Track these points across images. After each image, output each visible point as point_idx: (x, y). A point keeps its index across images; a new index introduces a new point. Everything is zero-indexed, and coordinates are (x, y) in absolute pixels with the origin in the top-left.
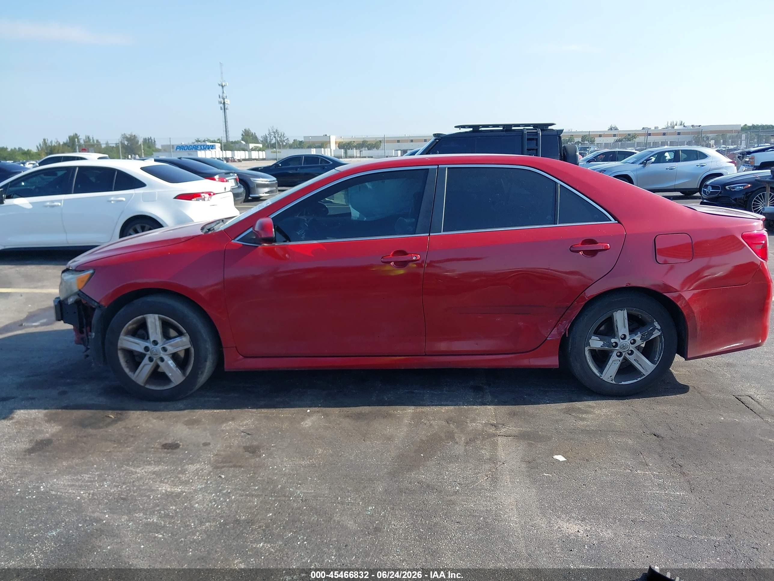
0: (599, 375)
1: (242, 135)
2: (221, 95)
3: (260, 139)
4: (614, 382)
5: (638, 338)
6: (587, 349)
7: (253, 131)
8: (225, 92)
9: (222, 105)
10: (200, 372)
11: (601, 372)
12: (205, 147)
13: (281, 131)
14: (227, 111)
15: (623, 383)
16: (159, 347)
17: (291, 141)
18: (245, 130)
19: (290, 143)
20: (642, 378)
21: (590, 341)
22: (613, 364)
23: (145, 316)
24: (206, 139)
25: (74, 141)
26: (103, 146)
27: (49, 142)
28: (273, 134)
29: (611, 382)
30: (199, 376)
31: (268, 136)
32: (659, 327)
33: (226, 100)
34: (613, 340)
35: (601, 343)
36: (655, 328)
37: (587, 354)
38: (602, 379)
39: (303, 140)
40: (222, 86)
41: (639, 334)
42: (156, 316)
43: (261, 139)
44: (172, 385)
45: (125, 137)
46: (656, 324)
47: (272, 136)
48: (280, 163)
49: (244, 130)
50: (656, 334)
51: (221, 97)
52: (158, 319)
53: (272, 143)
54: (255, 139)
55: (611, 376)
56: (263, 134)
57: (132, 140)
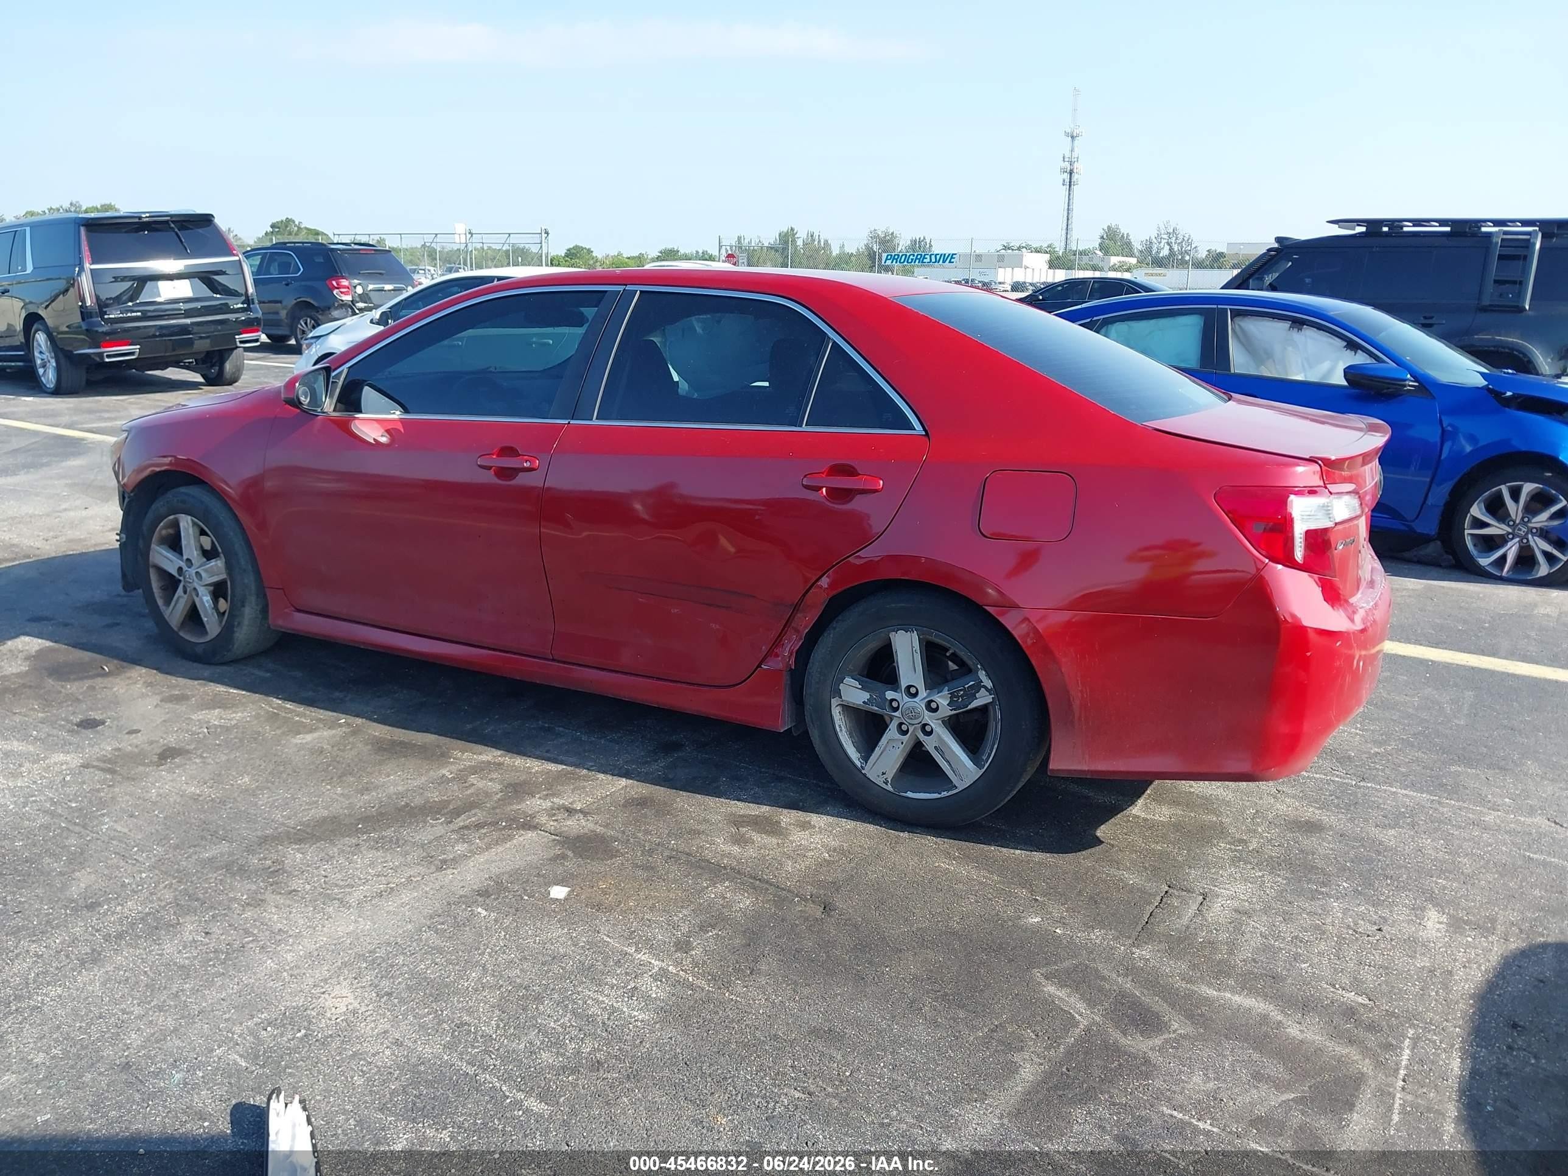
0: (858, 764)
1: (1102, 237)
2: (1068, 155)
3: (1137, 246)
4: (889, 788)
5: (942, 700)
6: (835, 702)
7: (1124, 230)
8: (1076, 149)
9: (1066, 176)
10: (236, 623)
11: (866, 758)
12: (938, 257)
13: (1184, 230)
14: (1075, 188)
15: (910, 794)
16: (192, 571)
17: (1202, 254)
18: (1109, 227)
19: (1199, 256)
20: (951, 793)
21: (842, 687)
22: (890, 747)
23: (177, 516)
24: (1024, 245)
25: (786, 242)
26: (836, 252)
27: (746, 241)
28: (1165, 236)
29: (884, 786)
30: (235, 629)
31: (1154, 240)
32: (988, 684)
33: (1076, 165)
34: (890, 695)
35: (866, 696)
36: (979, 686)
37: (837, 714)
38: (865, 775)
39: (1224, 250)
40: (1072, 137)
41: (945, 692)
42: (189, 518)
43: (1140, 248)
44: (208, 638)
45: (874, 236)
46: (982, 675)
47: (1163, 241)
48: (1041, 294)
49: (1106, 228)
50: (983, 698)
51: (1066, 160)
52: (191, 524)
53: (1161, 255)
54: (1126, 248)
55: (883, 774)
56: (1145, 237)
57: (886, 242)
